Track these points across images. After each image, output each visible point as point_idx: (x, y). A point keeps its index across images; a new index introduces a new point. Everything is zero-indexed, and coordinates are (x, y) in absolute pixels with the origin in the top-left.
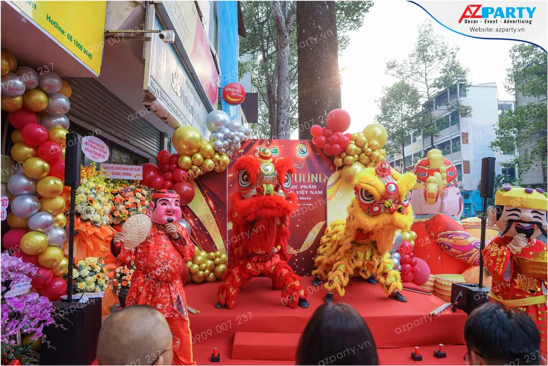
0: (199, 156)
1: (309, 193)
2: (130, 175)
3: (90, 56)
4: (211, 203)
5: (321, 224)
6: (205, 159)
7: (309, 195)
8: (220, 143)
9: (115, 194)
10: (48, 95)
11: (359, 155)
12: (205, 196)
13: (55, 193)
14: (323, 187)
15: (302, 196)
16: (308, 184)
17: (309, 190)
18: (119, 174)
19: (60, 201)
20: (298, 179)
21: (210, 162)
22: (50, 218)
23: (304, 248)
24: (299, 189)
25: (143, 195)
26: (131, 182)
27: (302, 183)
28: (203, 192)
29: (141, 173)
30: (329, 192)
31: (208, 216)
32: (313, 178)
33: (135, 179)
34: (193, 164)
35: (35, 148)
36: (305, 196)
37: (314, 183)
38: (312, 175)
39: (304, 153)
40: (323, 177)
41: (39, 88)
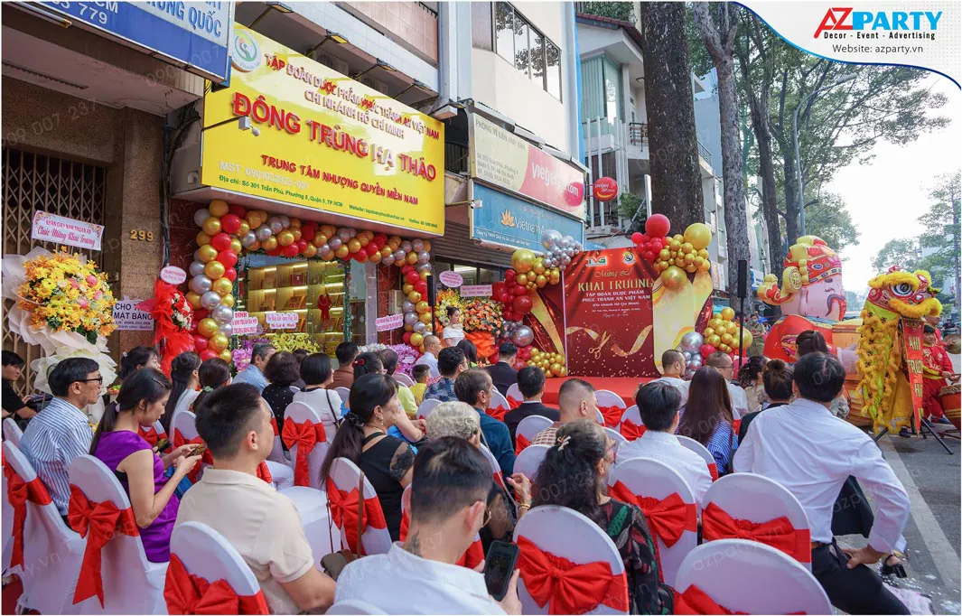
0: (532, 274)
1: (637, 298)
2: (482, 292)
3: (436, 226)
4: (551, 311)
5: (649, 328)
6: (538, 275)
7: (637, 300)
8: (548, 261)
9: (470, 309)
10: (417, 253)
11: (675, 259)
12: (546, 306)
13: (425, 310)
14: (648, 291)
15: (630, 301)
16: (635, 289)
17: (637, 295)
18: (474, 293)
19: (429, 315)
20: (626, 286)
21: (542, 277)
22: (423, 325)
23: (634, 350)
24: (628, 295)
25: (491, 307)
26: (483, 298)
27: (630, 289)
28: (544, 302)
29: (491, 290)
30: (655, 296)
31: (549, 323)
32: (641, 283)
33: (486, 295)
34: (528, 280)
35: (414, 285)
36: (634, 301)
37: (642, 288)
38: (640, 281)
39: (630, 260)
40: (650, 282)
41: (413, 251)
